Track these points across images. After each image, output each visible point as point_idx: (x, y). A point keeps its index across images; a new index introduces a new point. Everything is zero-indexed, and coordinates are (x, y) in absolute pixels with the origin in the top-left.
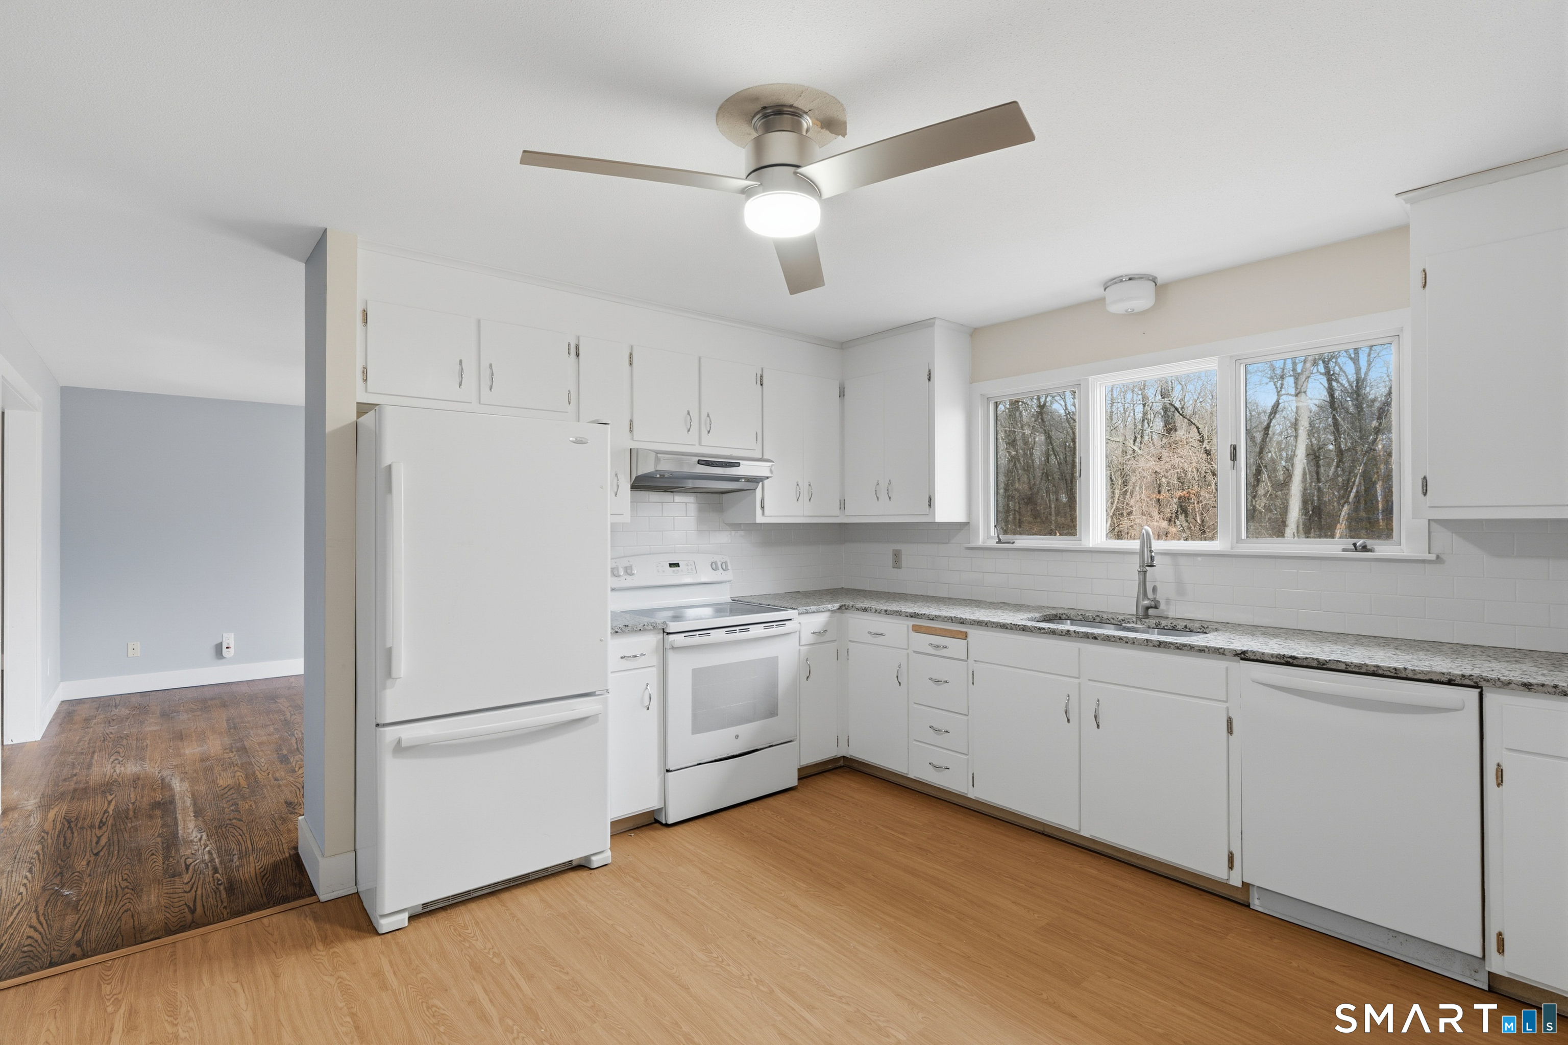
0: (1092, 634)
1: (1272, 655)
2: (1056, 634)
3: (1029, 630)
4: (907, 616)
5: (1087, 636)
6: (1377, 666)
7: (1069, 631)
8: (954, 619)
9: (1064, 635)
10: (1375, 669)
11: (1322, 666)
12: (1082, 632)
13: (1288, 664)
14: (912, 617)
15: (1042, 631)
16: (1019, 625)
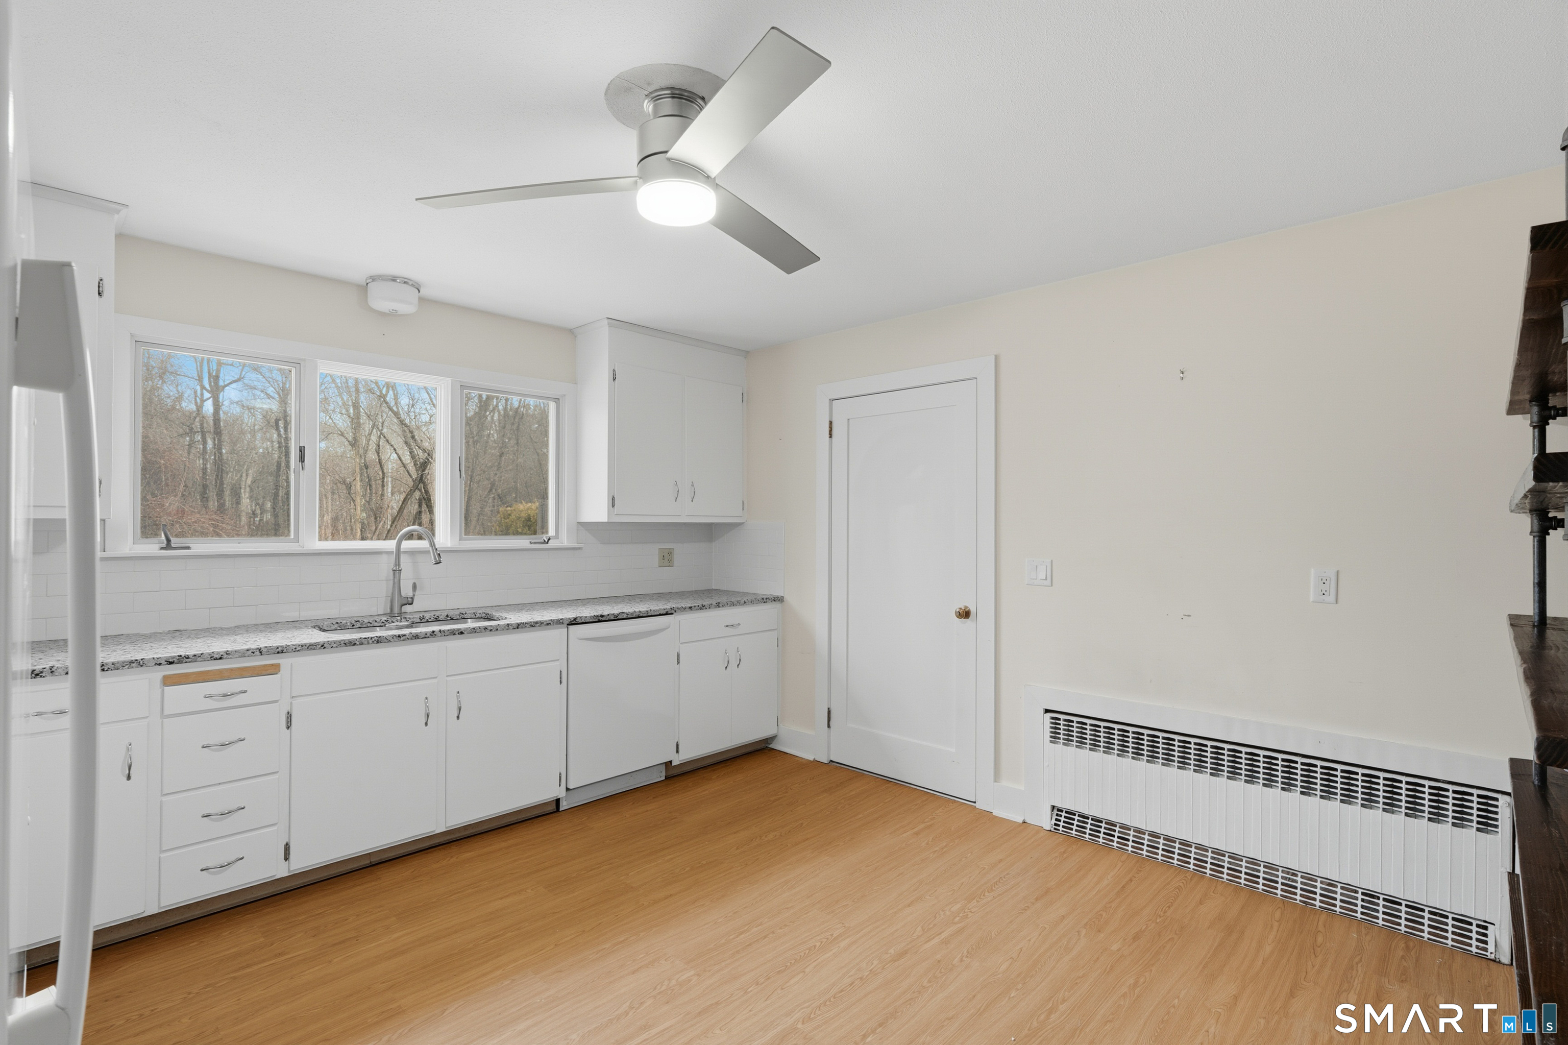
0: (458, 630)
1: (591, 617)
2: (418, 638)
3: (386, 641)
4: (160, 664)
5: (453, 633)
6: (640, 612)
7: (433, 632)
8: (264, 650)
9: (428, 637)
10: (639, 614)
11: (616, 618)
12: (448, 630)
13: (599, 621)
14: (171, 663)
15: (402, 638)
16: (371, 638)
